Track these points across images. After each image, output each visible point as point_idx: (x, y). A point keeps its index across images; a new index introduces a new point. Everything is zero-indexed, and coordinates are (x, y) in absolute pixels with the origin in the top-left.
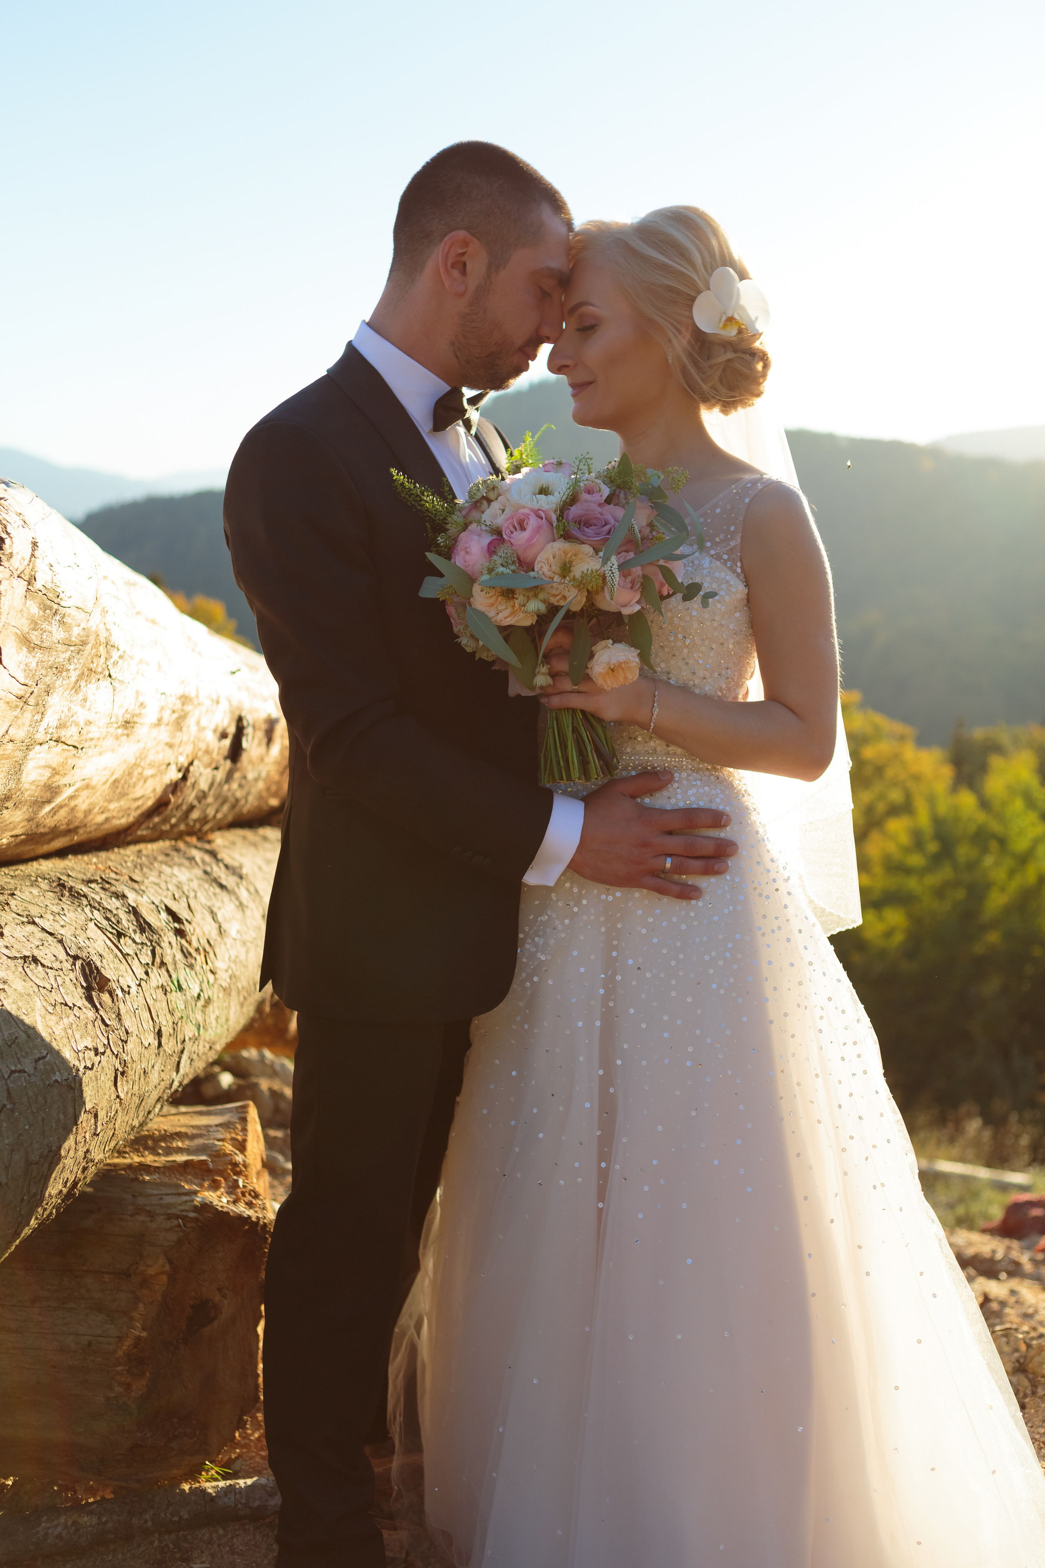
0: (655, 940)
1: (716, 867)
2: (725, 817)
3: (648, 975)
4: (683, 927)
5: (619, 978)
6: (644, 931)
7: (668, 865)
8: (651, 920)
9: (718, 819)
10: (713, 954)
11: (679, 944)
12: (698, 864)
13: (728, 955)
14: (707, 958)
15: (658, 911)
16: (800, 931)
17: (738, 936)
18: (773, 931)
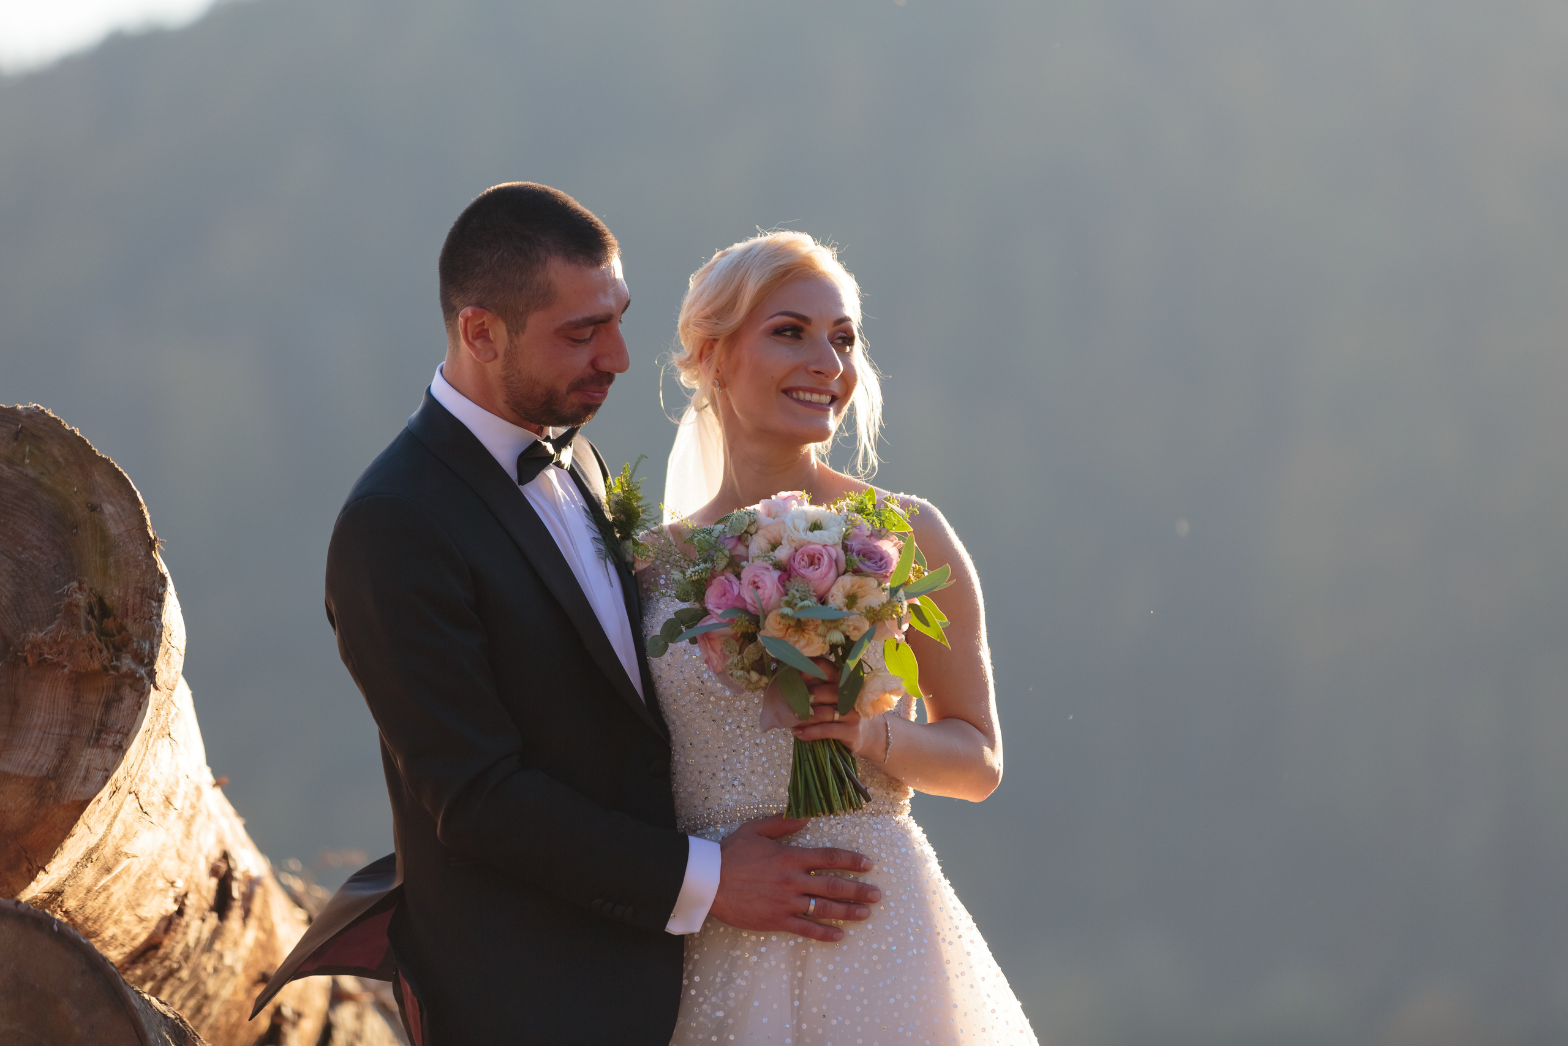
0: (838, 987)
1: (857, 912)
2: (865, 860)
3: (834, 1022)
4: (866, 972)
5: (804, 1026)
6: (825, 979)
7: (812, 908)
8: (831, 967)
9: (857, 863)
10: (899, 997)
11: (862, 989)
12: (839, 908)
13: (913, 997)
14: (892, 1001)
15: (838, 958)
16: (983, 979)
17: (923, 979)
18: (957, 976)
